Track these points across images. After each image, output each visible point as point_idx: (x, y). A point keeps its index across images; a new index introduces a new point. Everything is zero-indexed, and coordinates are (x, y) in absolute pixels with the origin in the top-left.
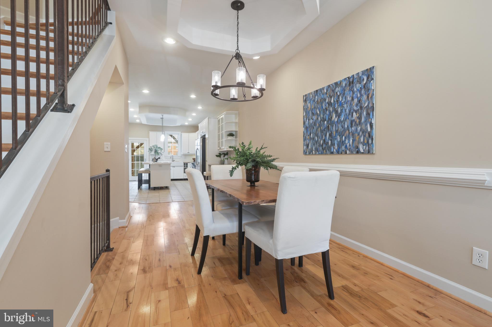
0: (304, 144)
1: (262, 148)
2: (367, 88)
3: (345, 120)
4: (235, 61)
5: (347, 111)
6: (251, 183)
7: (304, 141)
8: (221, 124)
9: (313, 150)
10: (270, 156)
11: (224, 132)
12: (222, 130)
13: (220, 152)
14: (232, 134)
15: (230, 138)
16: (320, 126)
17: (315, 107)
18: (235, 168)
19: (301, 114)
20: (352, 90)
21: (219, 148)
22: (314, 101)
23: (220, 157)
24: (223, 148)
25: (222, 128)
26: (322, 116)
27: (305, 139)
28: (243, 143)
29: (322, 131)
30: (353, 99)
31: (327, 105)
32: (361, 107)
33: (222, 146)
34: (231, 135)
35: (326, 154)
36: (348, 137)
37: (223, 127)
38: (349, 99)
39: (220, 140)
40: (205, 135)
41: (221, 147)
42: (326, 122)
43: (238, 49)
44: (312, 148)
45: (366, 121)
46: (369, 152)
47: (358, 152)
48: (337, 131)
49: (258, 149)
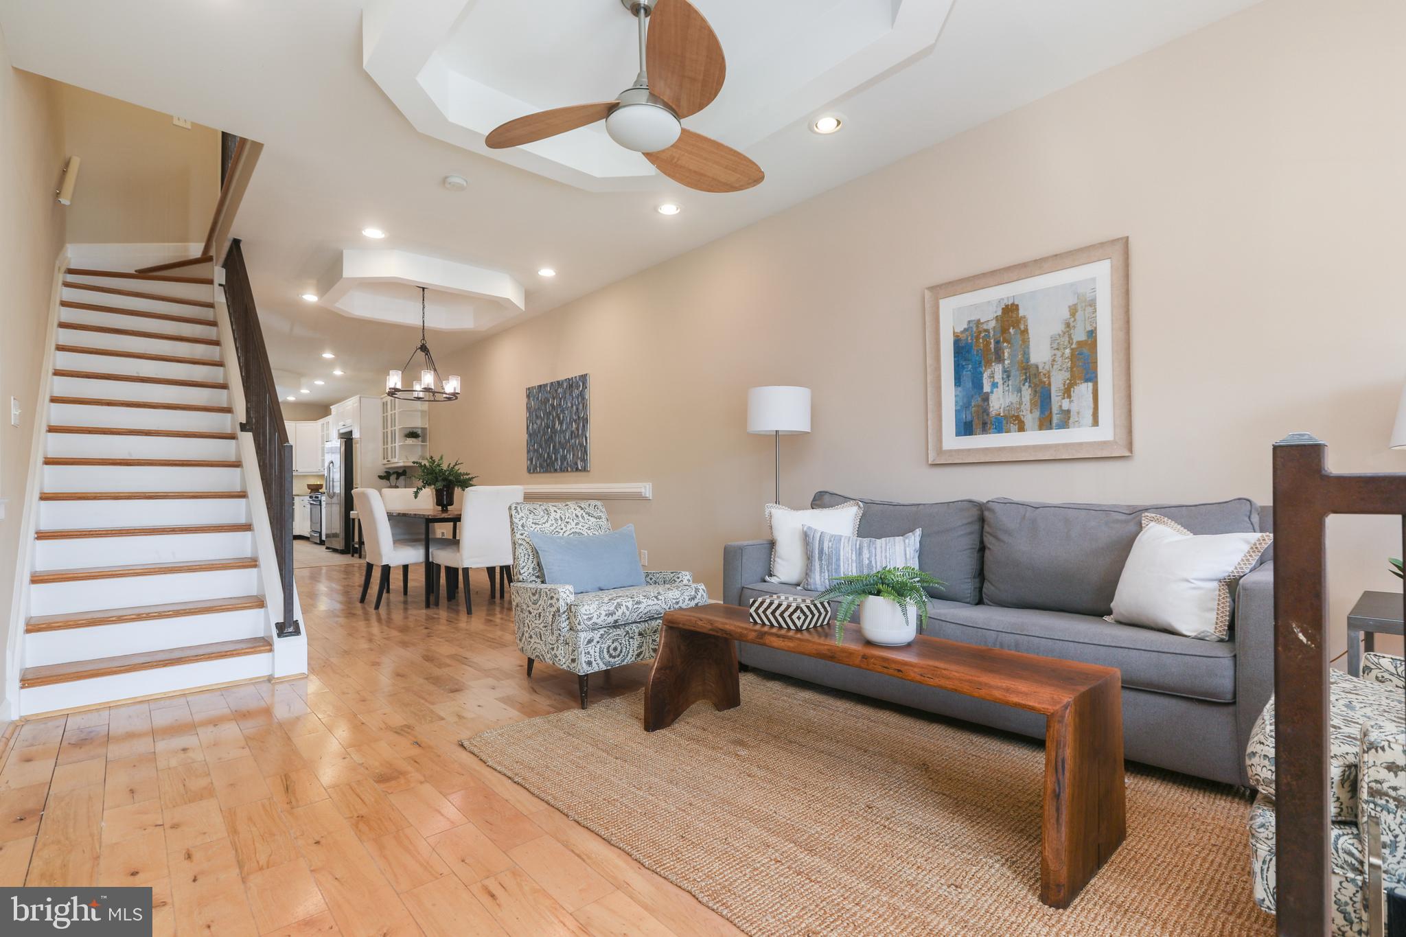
0: (528, 457)
1: (456, 464)
2: (582, 395)
3: (566, 430)
4: (421, 355)
5: (568, 419)
6: (442, 508)
7: (528, 454)
8: (389, 412)
9: (537, 467)
10: (468, 474)
11: (397, 428)
12: (393, 424)
13: (387, 468)
14: (416, 433)
15: (410, 441)
16: (544, 434)
17: (539, 408)
18: (421, 489)
19: (523, 414)
20: (571, 394)
21: (386, 460)
22: (538, 399)
23: (388, 479)
24: (396, 460)
25: (392, 419)
26: (545, 421)
27: (528, 452)
28: (431, 458)
29: (546, 443)
30: (572, 406)
31: (551, 408)
32: (579, 417)
33: (392, 458)
34: (412, 434)
35: (550, 472)
36: (569, 451)
37: (395, 419)
38: (569, 405)
39: (387, 444)
40: (351, 433)
41: (389, 459)
42: (549, 430)
43: (424, 339)
44: (536, 464)
45: (582, 434)
46: (585, 469)
47: (577, 469)
48: (560, 442)
49: (451, 466)
